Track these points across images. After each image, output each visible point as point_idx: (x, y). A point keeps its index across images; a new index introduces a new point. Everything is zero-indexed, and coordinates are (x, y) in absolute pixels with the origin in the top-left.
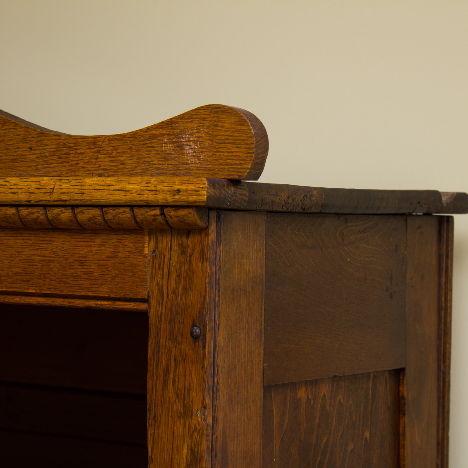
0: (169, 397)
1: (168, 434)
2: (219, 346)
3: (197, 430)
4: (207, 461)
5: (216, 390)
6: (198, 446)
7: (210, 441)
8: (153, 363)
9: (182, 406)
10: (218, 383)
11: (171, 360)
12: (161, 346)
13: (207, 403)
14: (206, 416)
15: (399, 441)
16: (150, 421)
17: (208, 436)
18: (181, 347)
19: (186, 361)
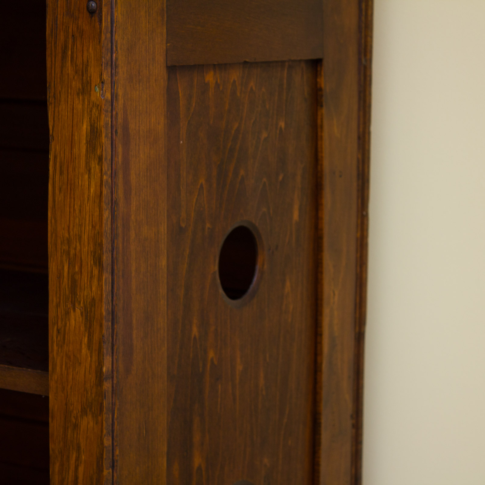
0: (68, 74)
1: (67, 111)
2: (117, 21)
3: (95, 106)
4: (106, 136)
5: (114, 67)
6: (97, 121)
7: (109, 117)
8: (52, 41)
9: (81, 82)
10: (116, 59)
11: (68, 36)
12: (58, 23)
13: (105, 78)
14: (104, 91)
15: (317, 133)
16: (50, 99)
17: (107, 111)
18: (78, 23)
19: (83, 37)
